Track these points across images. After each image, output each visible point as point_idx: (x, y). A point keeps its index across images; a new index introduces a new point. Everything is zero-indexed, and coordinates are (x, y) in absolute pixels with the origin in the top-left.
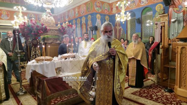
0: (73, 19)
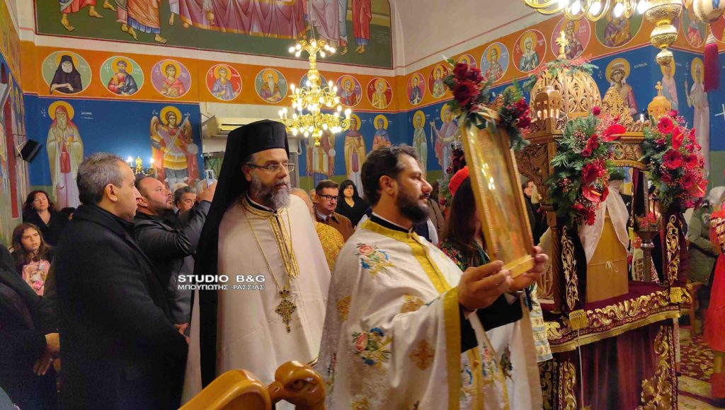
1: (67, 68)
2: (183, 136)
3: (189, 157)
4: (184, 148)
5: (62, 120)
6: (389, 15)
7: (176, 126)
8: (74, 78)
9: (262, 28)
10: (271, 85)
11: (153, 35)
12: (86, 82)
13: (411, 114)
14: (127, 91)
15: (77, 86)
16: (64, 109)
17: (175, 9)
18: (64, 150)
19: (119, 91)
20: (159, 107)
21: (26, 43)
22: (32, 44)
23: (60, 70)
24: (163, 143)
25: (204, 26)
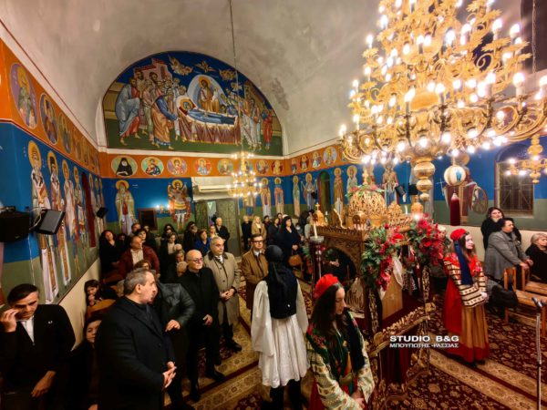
0: (335, 167)
1: (124, 164)
2: (183, 193)
3: (186, 203)
4: (184, 199)
5: (123, 190)
6: (281, 131)
7: (180, 189)
8: (128, 169)
9: (221, 141)
10: (225, 167)
11: (167, 146)
12: (135, 170)
13: (292, 176)
14: (155, 173)
15: (130, 172)
16: (124, 184)
17: (178, 133)
18: (124, 203)
19: (151, 174)
20: (172, 180)
21: (102, 153)
22: (105, 153)
23: (121, 165)
24: (174, 197)
25: (193, 140)
